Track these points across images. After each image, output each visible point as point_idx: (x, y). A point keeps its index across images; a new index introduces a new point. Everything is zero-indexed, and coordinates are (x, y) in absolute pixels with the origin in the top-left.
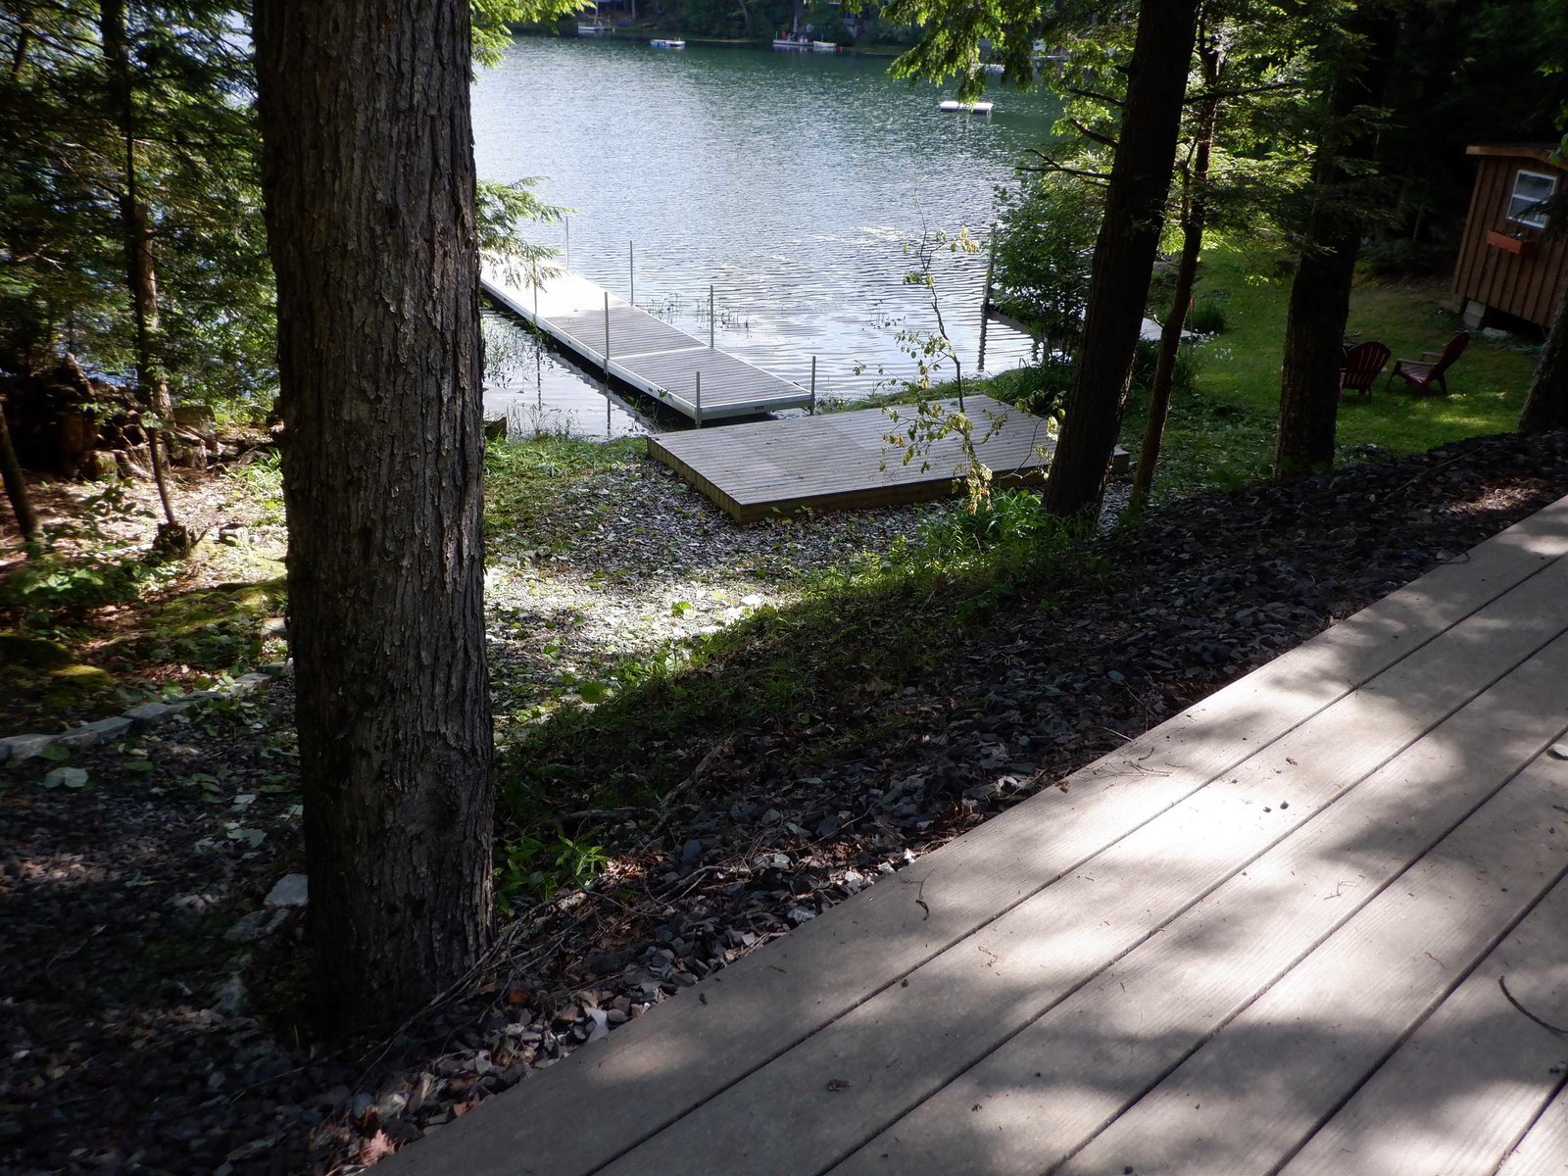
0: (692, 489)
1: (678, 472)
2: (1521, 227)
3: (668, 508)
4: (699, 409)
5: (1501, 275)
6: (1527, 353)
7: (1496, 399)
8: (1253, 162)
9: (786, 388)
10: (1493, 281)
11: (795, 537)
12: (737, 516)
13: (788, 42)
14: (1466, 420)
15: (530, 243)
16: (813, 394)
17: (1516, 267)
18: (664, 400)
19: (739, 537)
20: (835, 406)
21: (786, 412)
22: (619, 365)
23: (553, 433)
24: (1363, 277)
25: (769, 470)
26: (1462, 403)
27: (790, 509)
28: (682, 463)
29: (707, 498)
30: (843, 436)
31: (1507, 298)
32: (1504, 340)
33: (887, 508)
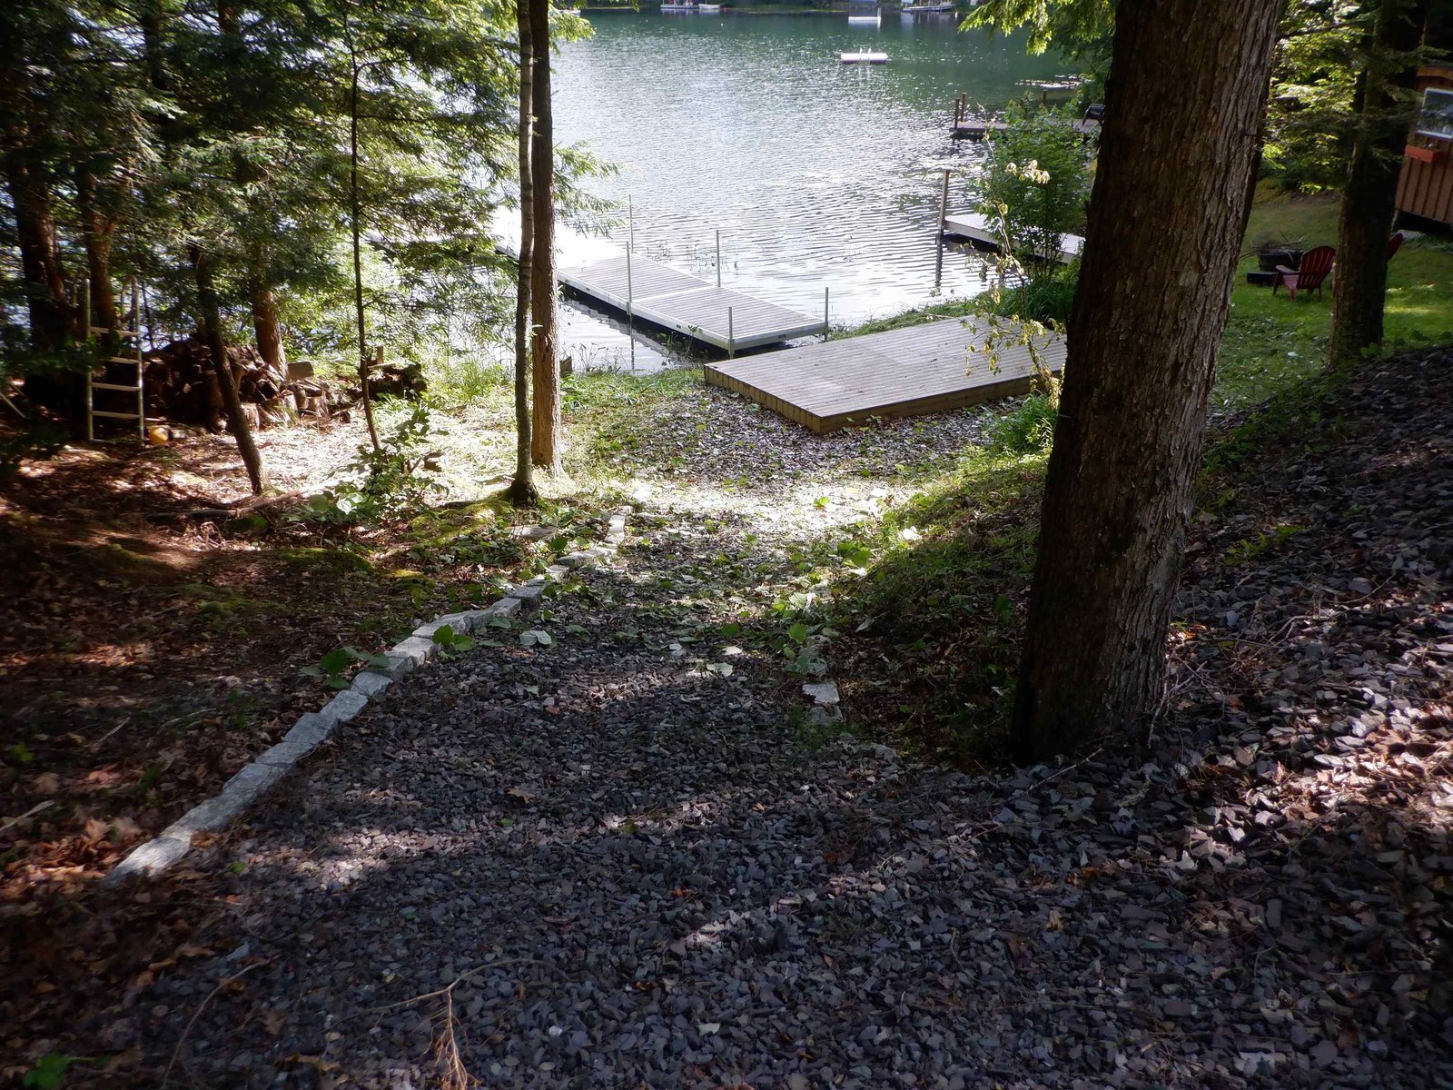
0: (763, 408)
1: (746, 394)
2: (1430, 139)
3: (750, 426)
4: (732, 341)
5: (1413, 181)
6: (1443, 250)
7: (1429, 291)
8: (1306, 89)
9: (801, 317)
10: (1406, 187)
11: (875, 443)
12: (817, 428)
13: (675, 5)
14: (1409, 310)
15: (599, 197)
16: (827, 322)
17: (1427, 172)
18: (696, 335)
19: (824, 445)
20: (842, 333)
21: (800, 340)
22: (643, 306)
23: (605, 369)
24: (1274, 192)
25: (832, 387)
26: (1402, 296)
27: (860, 418)
28: (748, 386)
29: (780, 415)
30: (879, 355)
31: (1420, 201)
32: (1420, 240)
33: (941, 413)
